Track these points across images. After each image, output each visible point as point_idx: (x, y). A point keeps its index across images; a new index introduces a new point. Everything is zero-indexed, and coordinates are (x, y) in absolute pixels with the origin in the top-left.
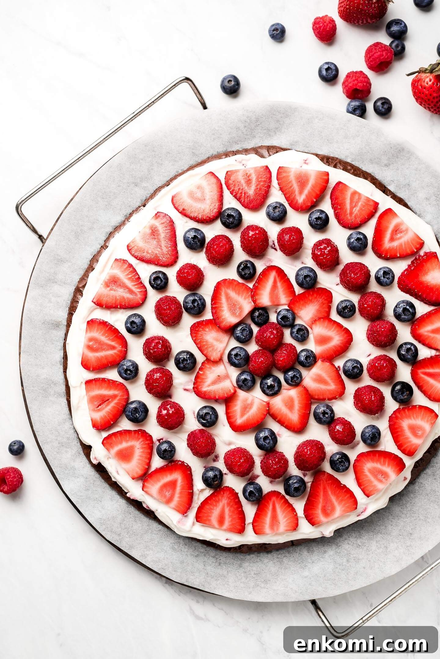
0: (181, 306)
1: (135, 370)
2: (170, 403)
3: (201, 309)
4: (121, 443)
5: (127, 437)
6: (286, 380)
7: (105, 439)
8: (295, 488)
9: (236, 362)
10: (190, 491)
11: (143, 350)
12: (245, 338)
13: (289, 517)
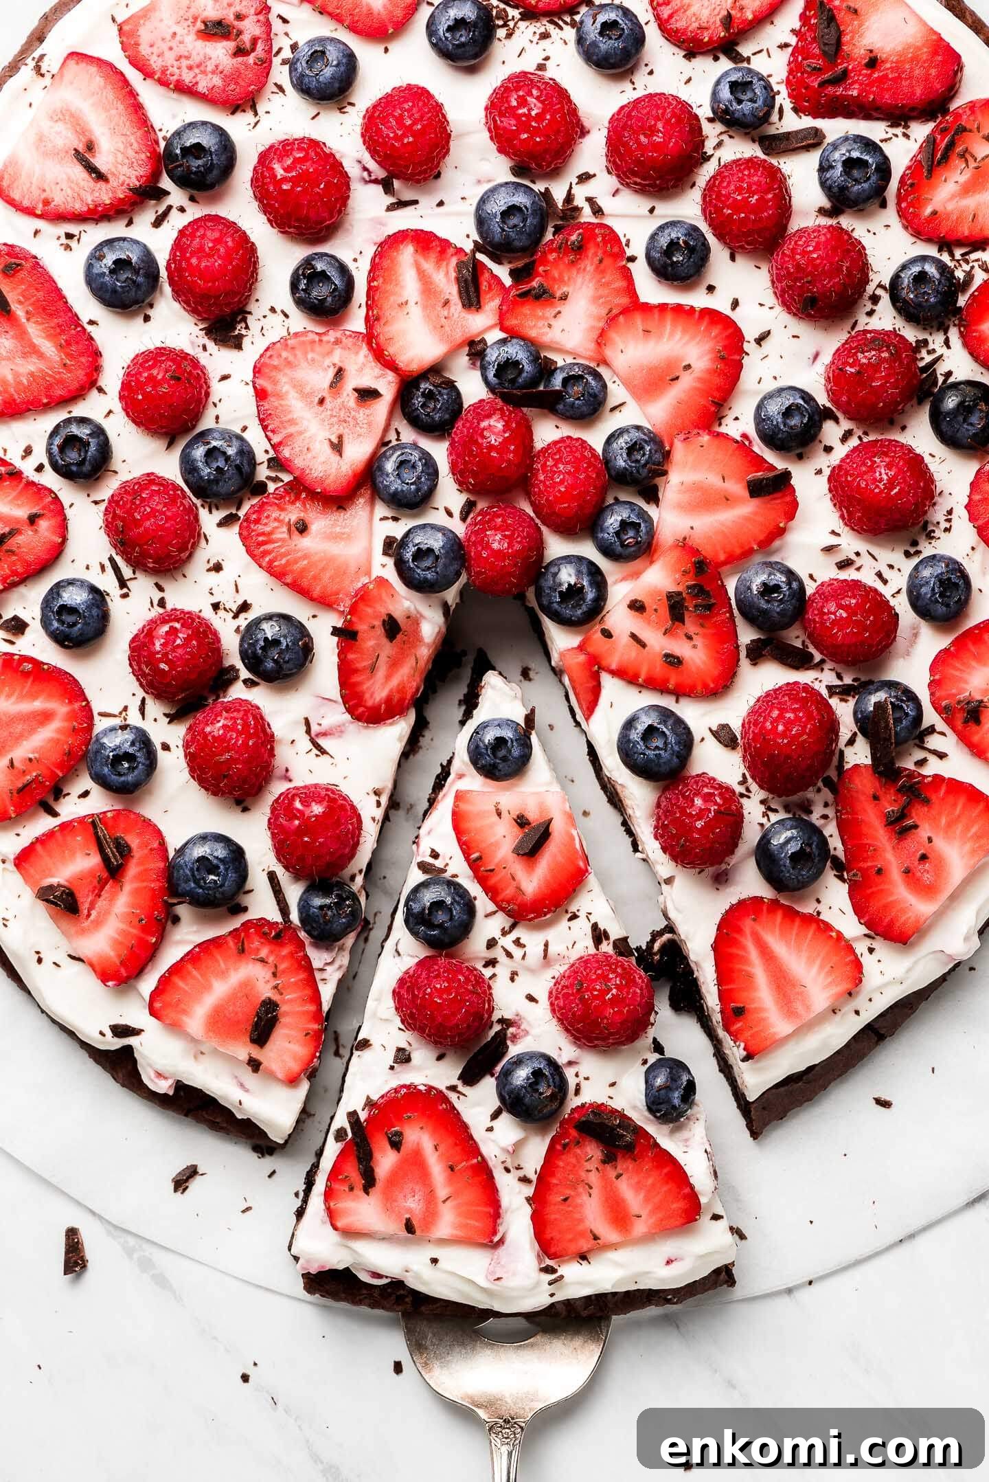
0: (182, 490)
1: (140, 749)
2: (294, 792)
3: (246, 468)
4: (208, 987)
5: (217, 961)
6: (607, 551)
7: (155, 995)
8: (795, 857)
9: (429, 576)
10: (475, 1161)
11: (138, 680)
12: (418, 490)
13: (822, 955)
